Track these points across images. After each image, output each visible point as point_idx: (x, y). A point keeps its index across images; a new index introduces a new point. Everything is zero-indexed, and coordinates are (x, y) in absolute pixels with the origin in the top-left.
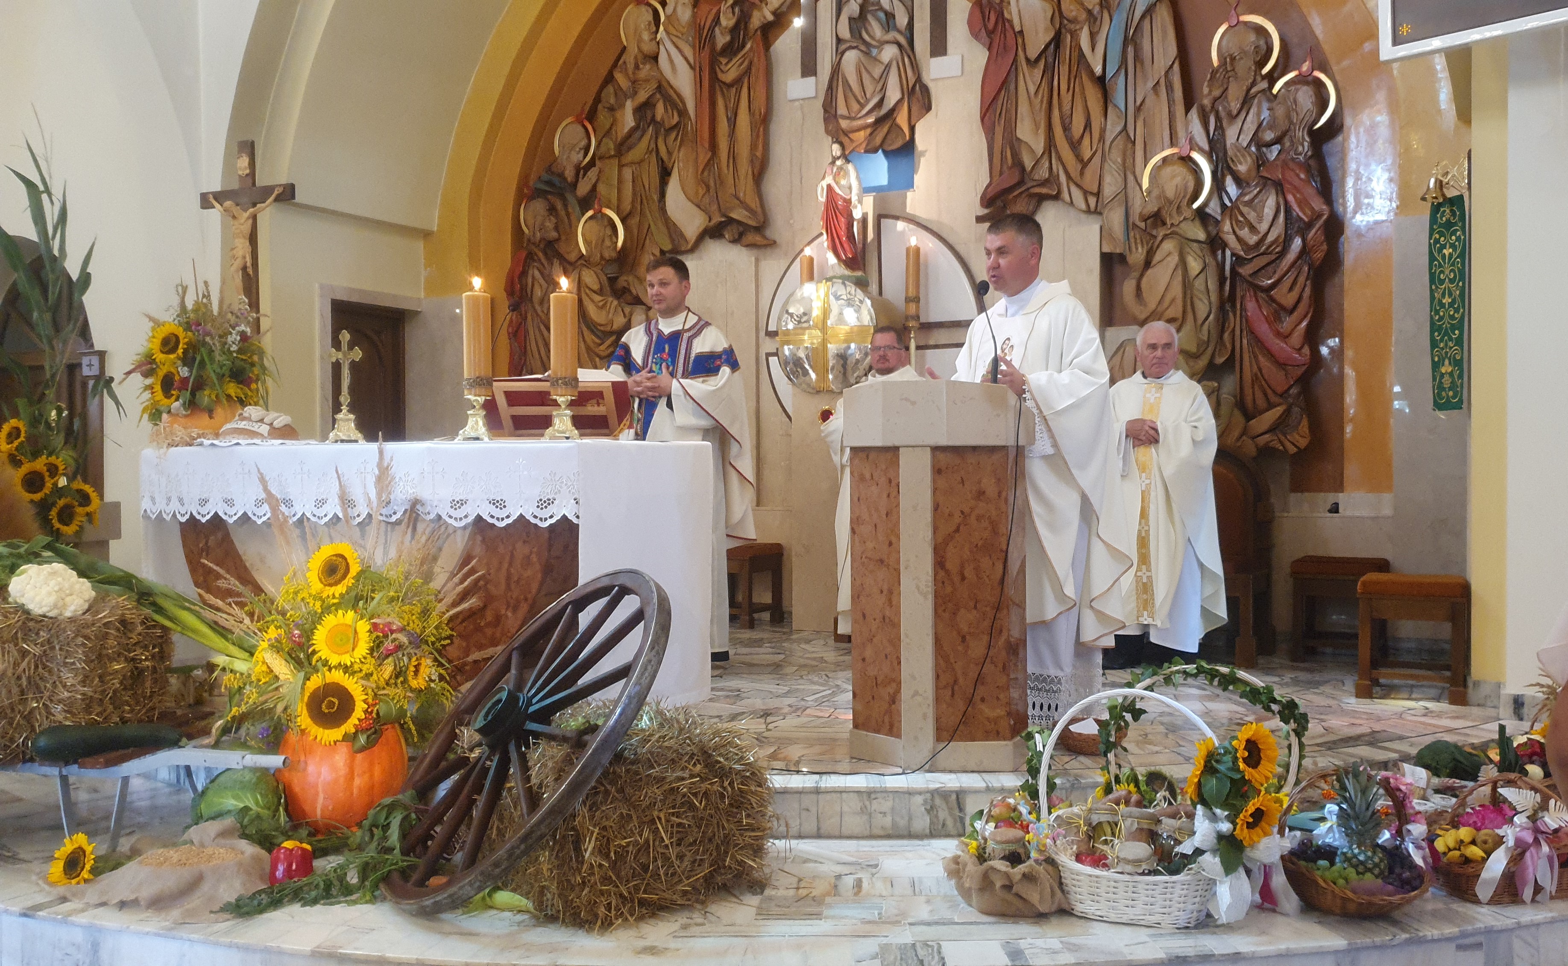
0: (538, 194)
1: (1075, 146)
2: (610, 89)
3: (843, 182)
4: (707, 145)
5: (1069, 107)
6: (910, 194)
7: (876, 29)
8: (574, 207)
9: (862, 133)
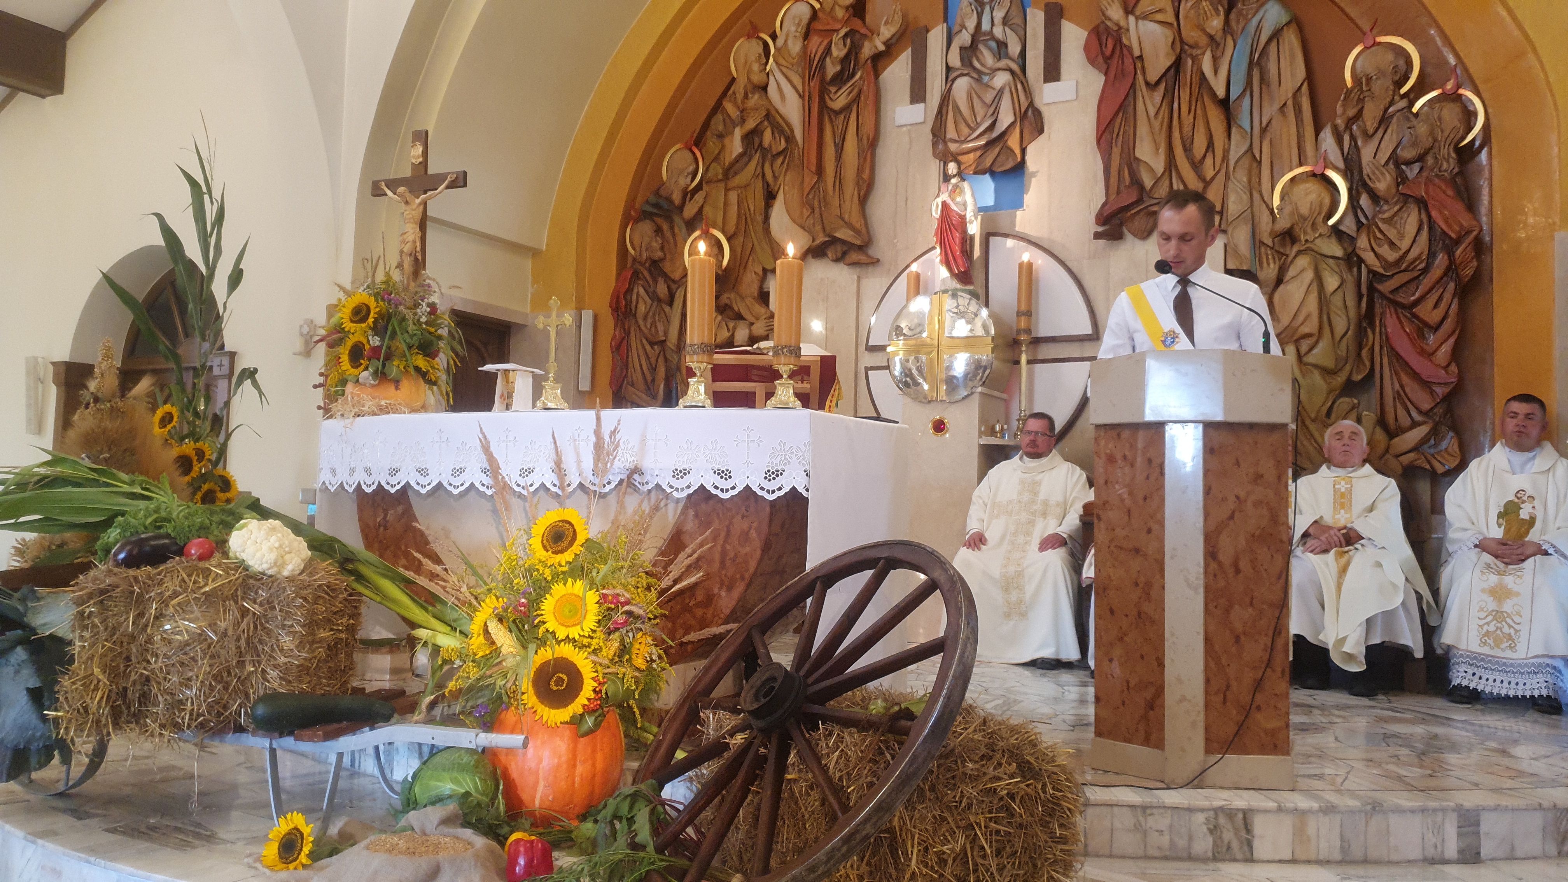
0: (644, 215)
1: (1197, 166)
2: (719, 117)
3: (959, 199)
4: (814, 169)
5: (1190, 128)
6: (1019, 213)
7: (988, 58)
8: (680, 227)
9: (972, 156)
